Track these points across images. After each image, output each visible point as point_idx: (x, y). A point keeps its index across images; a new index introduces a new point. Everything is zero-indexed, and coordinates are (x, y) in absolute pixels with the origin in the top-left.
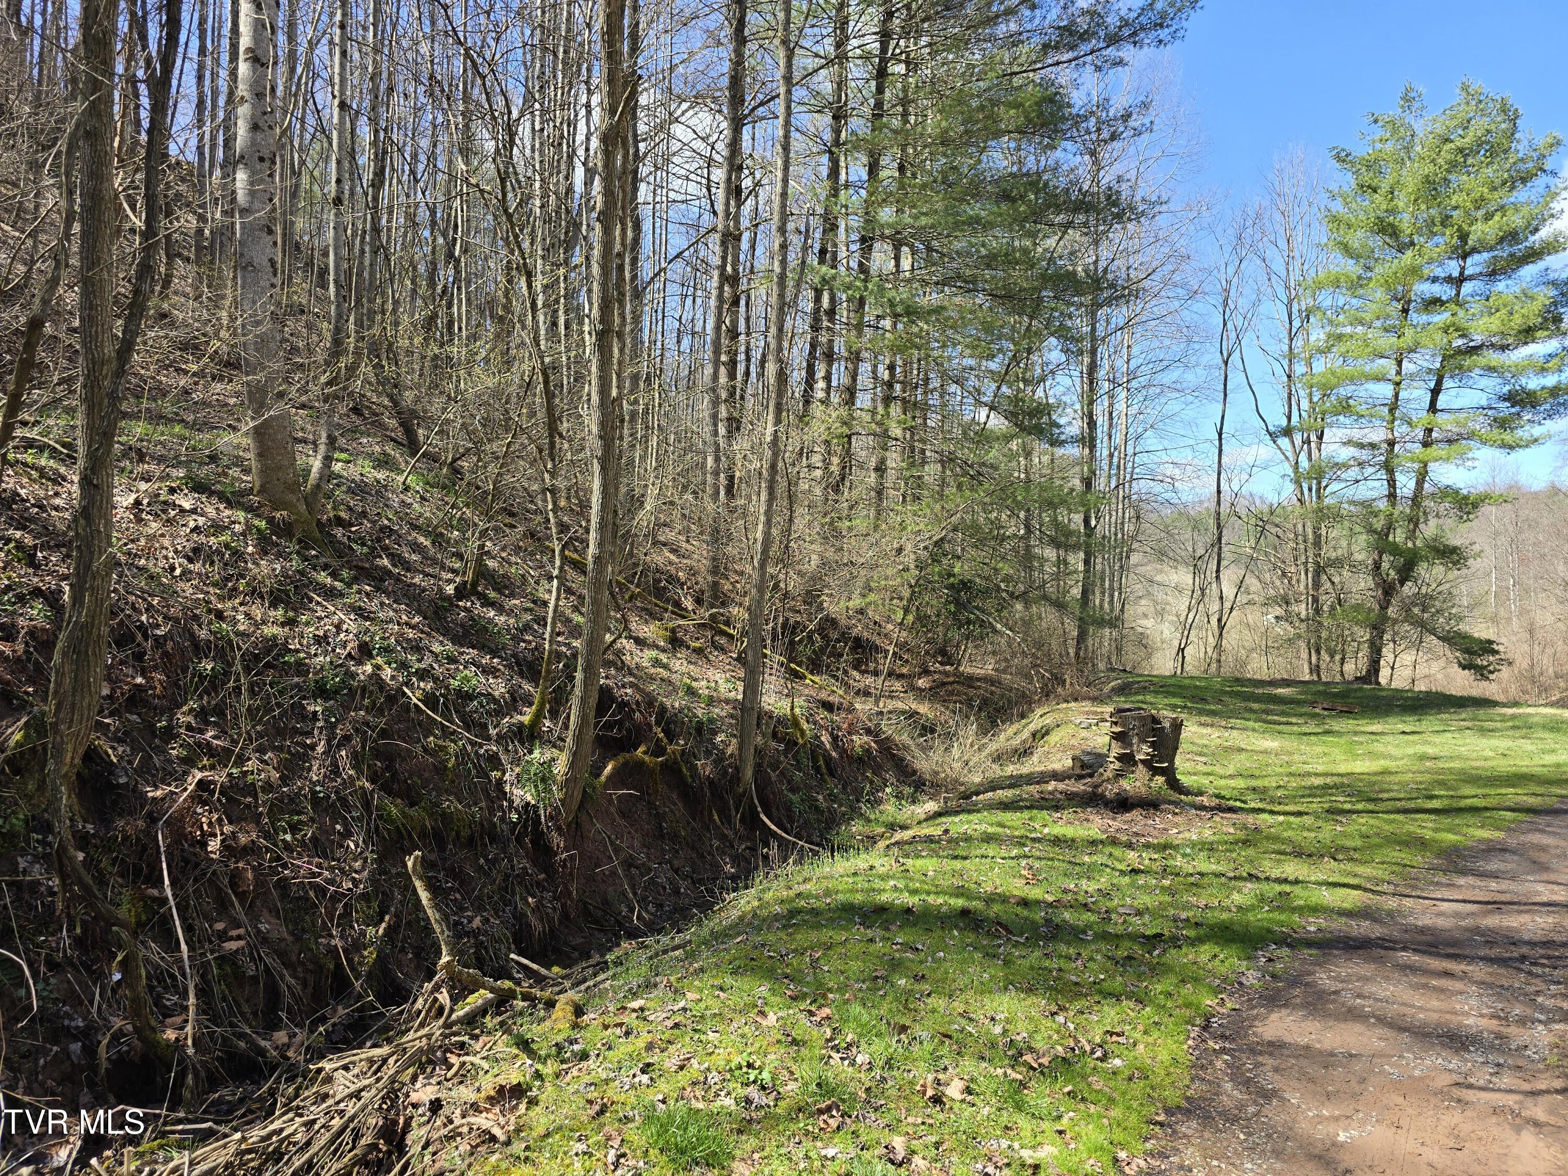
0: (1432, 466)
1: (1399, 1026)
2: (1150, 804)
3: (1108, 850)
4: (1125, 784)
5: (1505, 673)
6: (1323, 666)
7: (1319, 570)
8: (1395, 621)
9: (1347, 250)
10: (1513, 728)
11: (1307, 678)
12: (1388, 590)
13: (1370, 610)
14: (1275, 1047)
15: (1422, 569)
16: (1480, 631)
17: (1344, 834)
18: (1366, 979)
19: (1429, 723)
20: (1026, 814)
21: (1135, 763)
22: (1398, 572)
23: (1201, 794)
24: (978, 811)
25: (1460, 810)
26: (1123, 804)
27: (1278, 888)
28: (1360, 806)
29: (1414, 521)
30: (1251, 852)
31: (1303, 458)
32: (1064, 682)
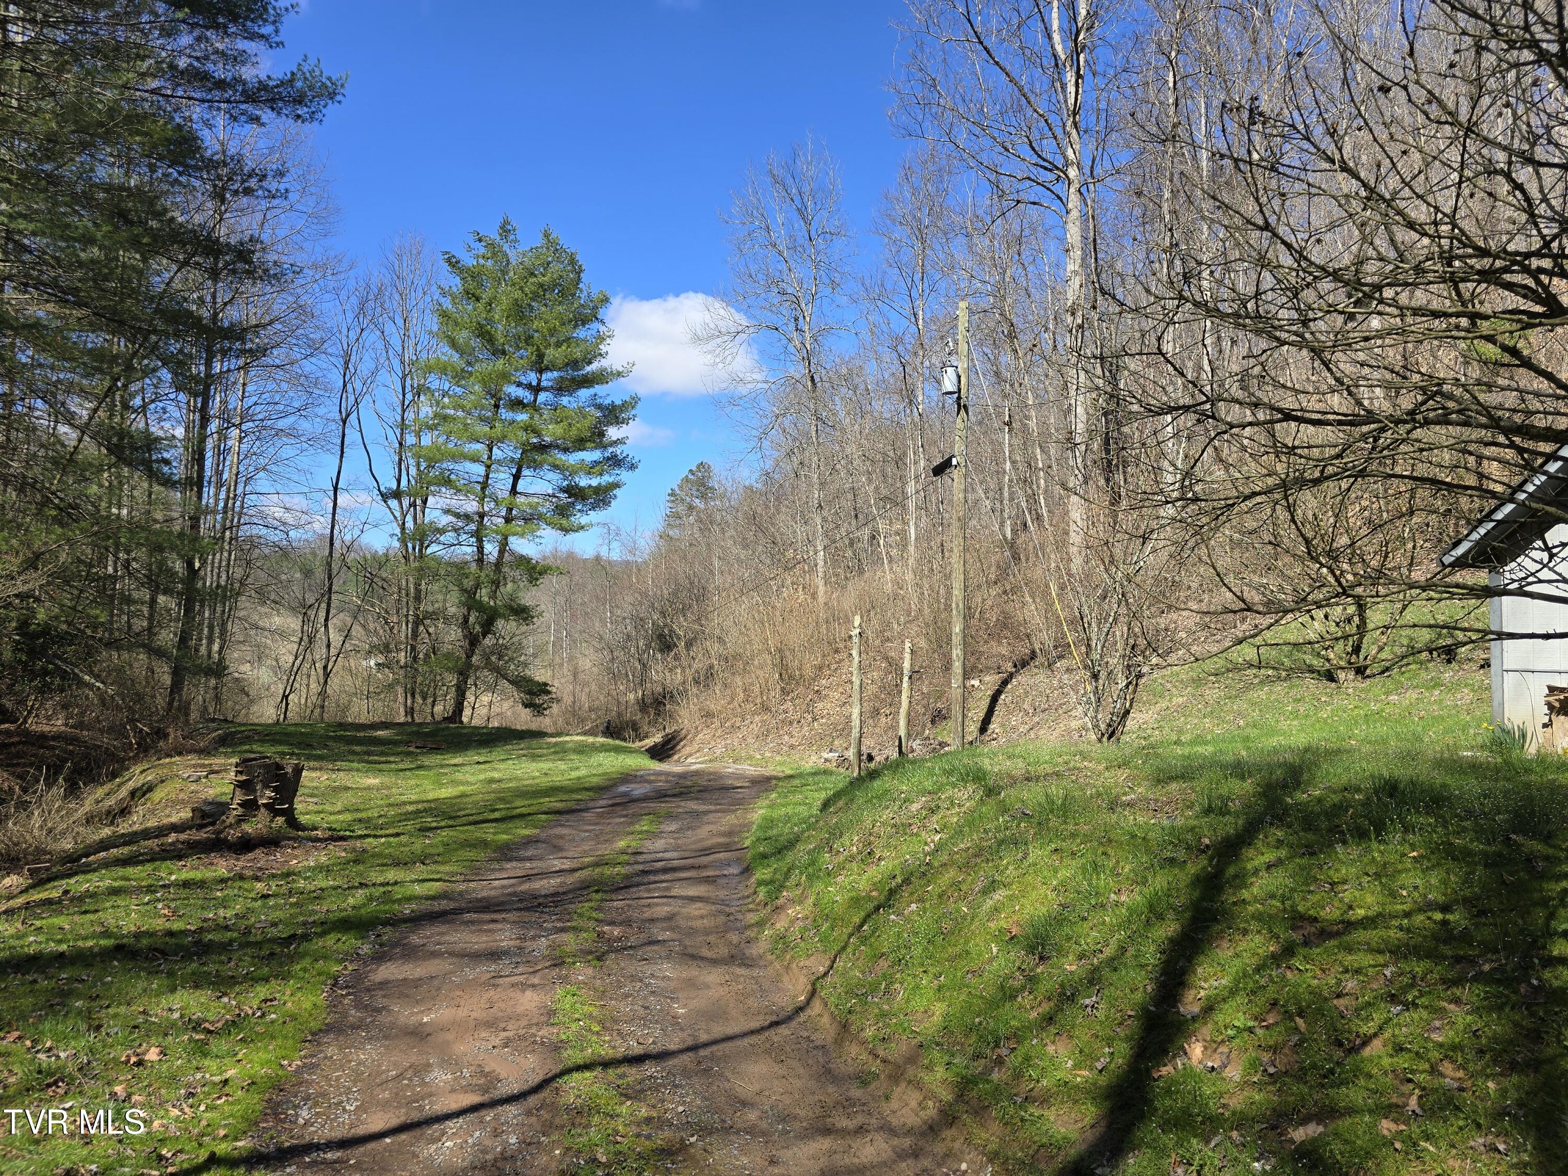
0: (511, 539)
1: (462, 955)
2: (271, 842)
3: (238, 884)
4: (248, 828)
5: (555, 709)
6: (416, 706)
7: (418, 622)
8: (478, 668)
9: (453, 344)
10: (555, 753)
11: (402, 719)
12: (473, 641)
13: (459, 658)
14: (384, 984)
15: (500, 623)
16: (540, 675)
17: (431, 845)
18: (443, 934)
19: (498, 753)
20: (149, 867)
21: (258, 808)
22: (482, 626)
23: (315, 828)
24: (95, 870)
25: (512, 818)
26: (246, 845)
27: (382, 889)
28: (443, 824)
29: (496, 584)
30: (361, 867)
31: (409, 518)
32: (166, 736)
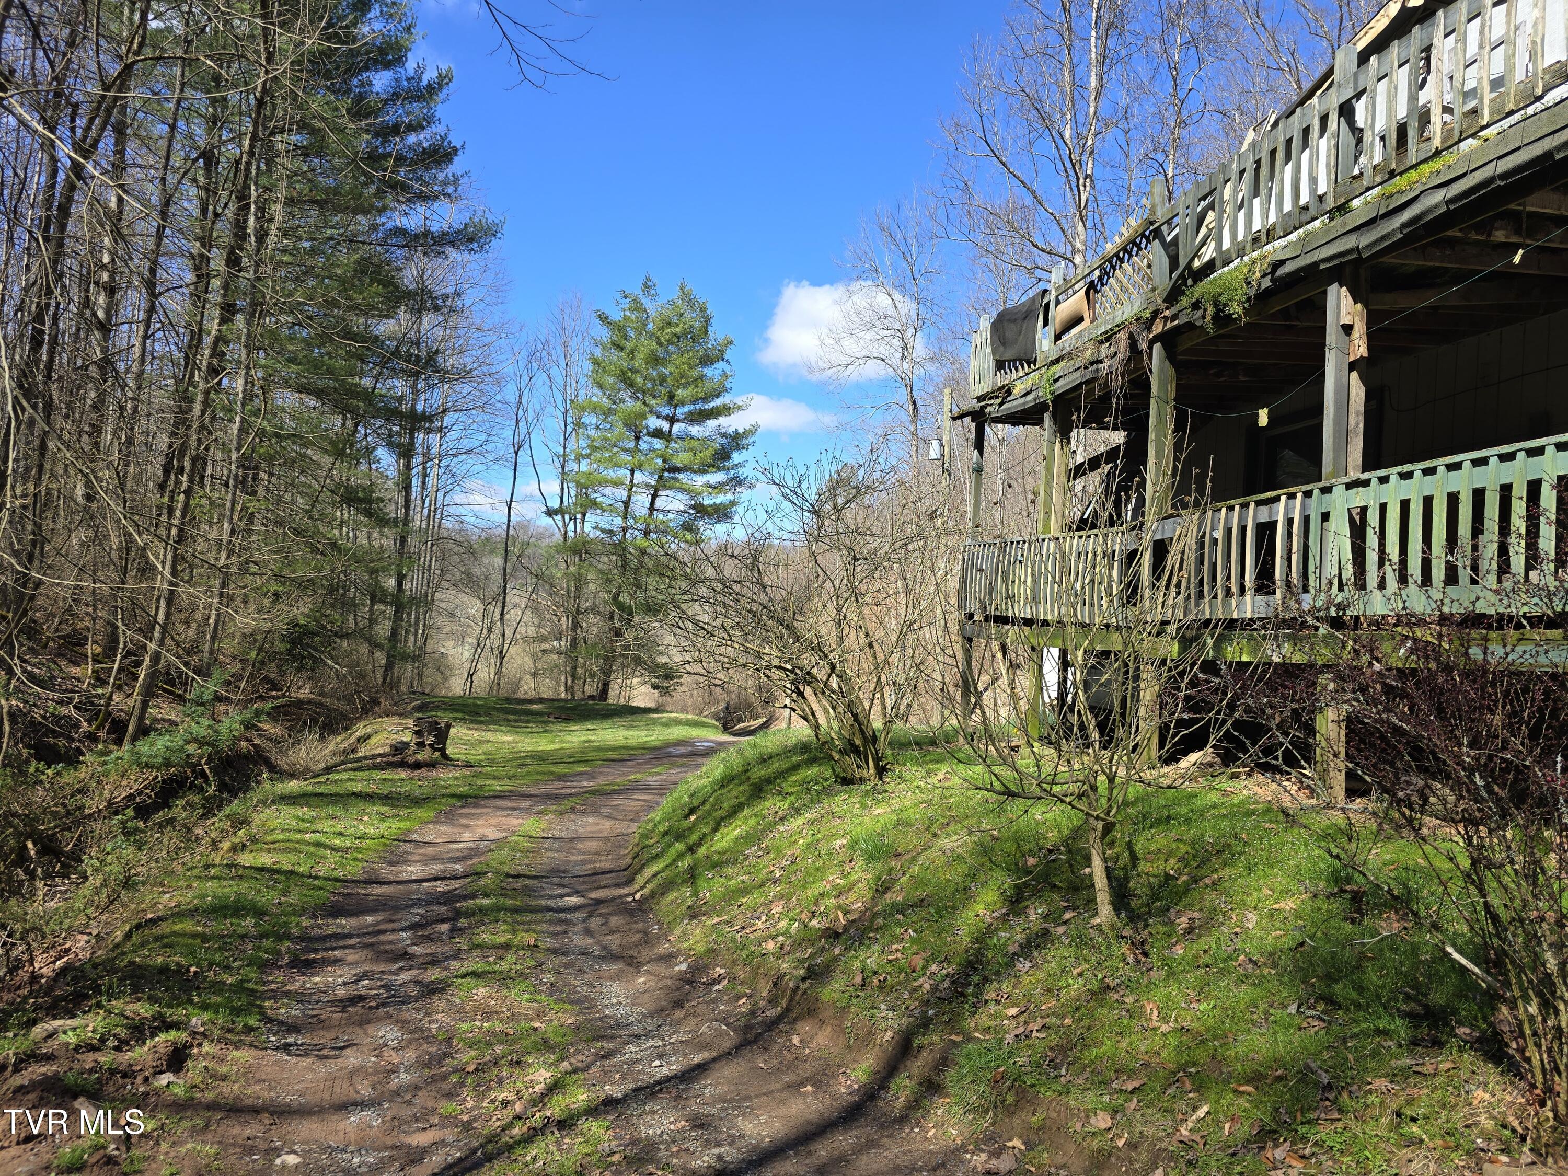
2: (431, 765)
4: (419, 757)
9: (602, 387)
21: (425, 746)
23: (457, 760)
31: (570, 529)
32: (379, 704)
